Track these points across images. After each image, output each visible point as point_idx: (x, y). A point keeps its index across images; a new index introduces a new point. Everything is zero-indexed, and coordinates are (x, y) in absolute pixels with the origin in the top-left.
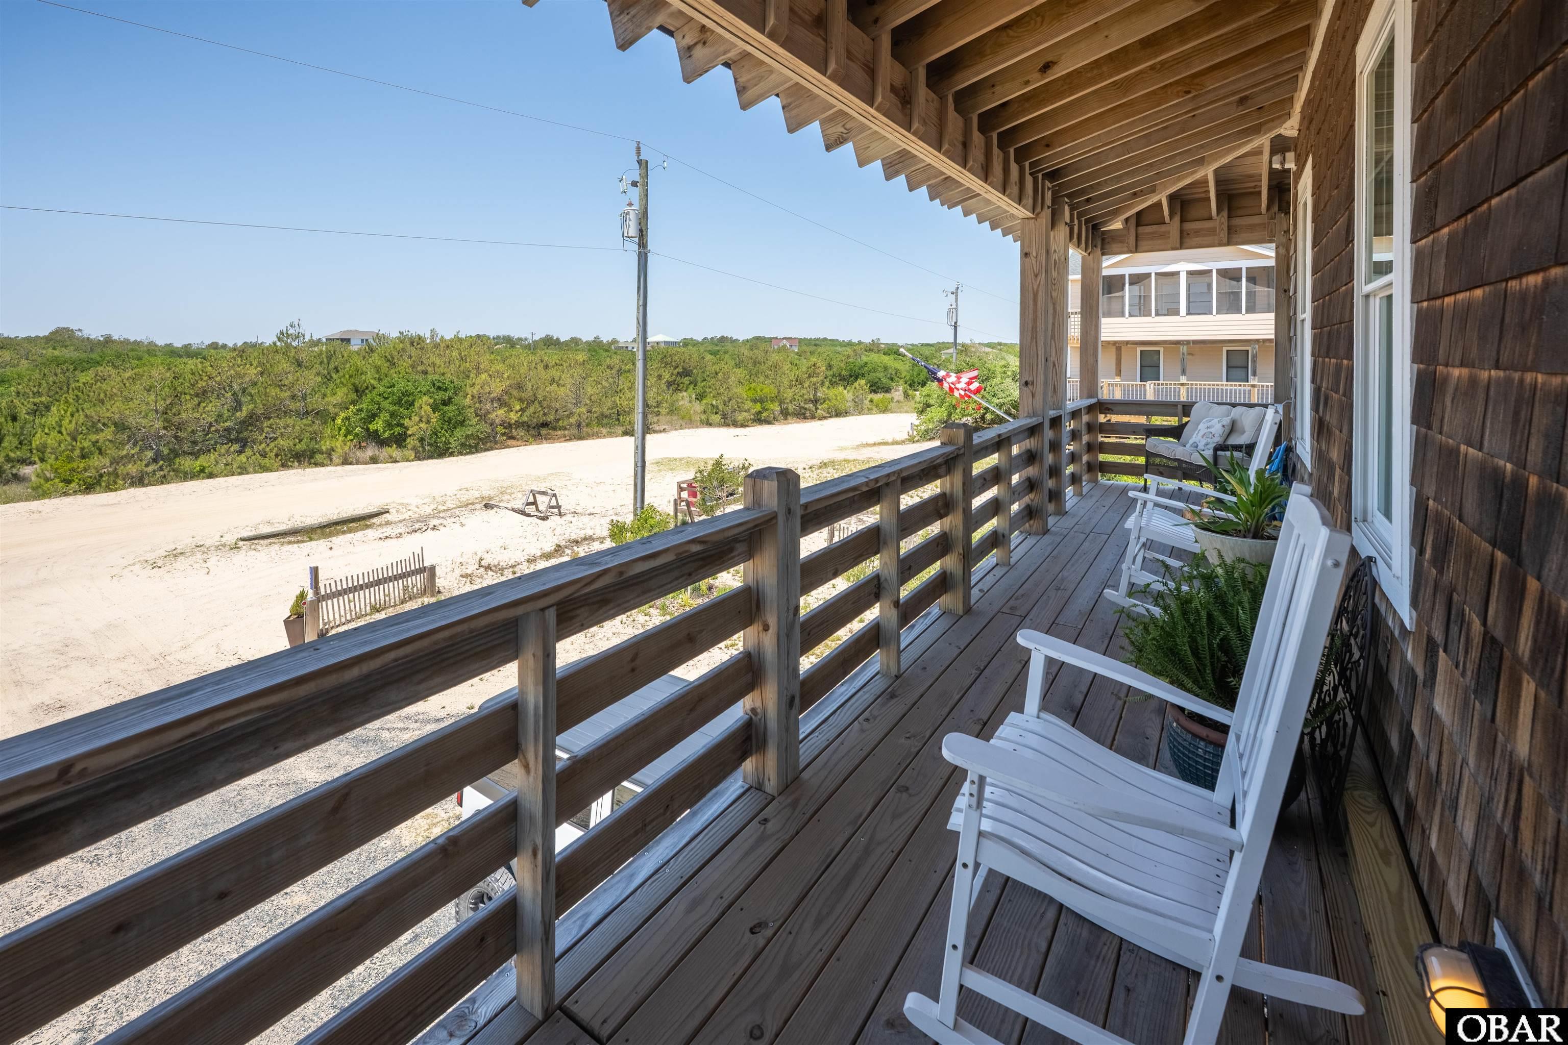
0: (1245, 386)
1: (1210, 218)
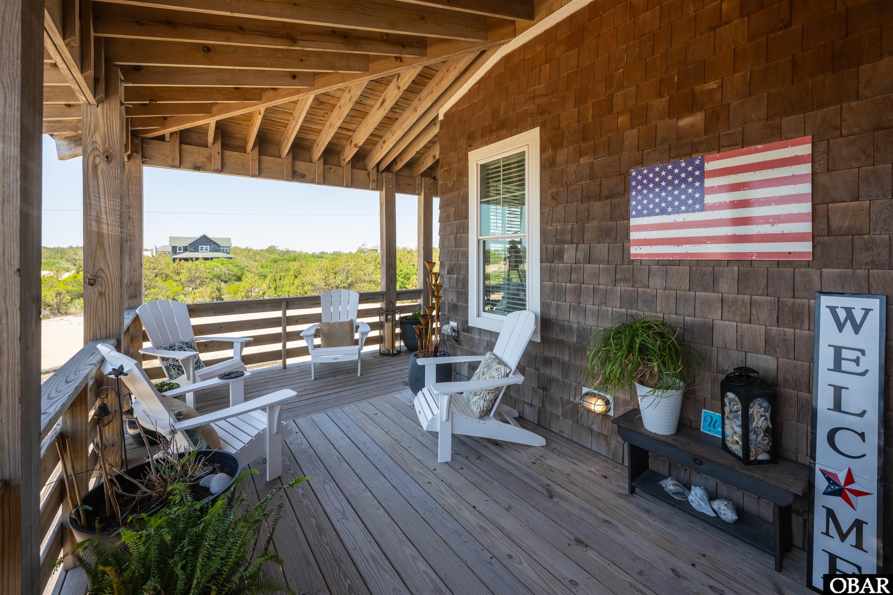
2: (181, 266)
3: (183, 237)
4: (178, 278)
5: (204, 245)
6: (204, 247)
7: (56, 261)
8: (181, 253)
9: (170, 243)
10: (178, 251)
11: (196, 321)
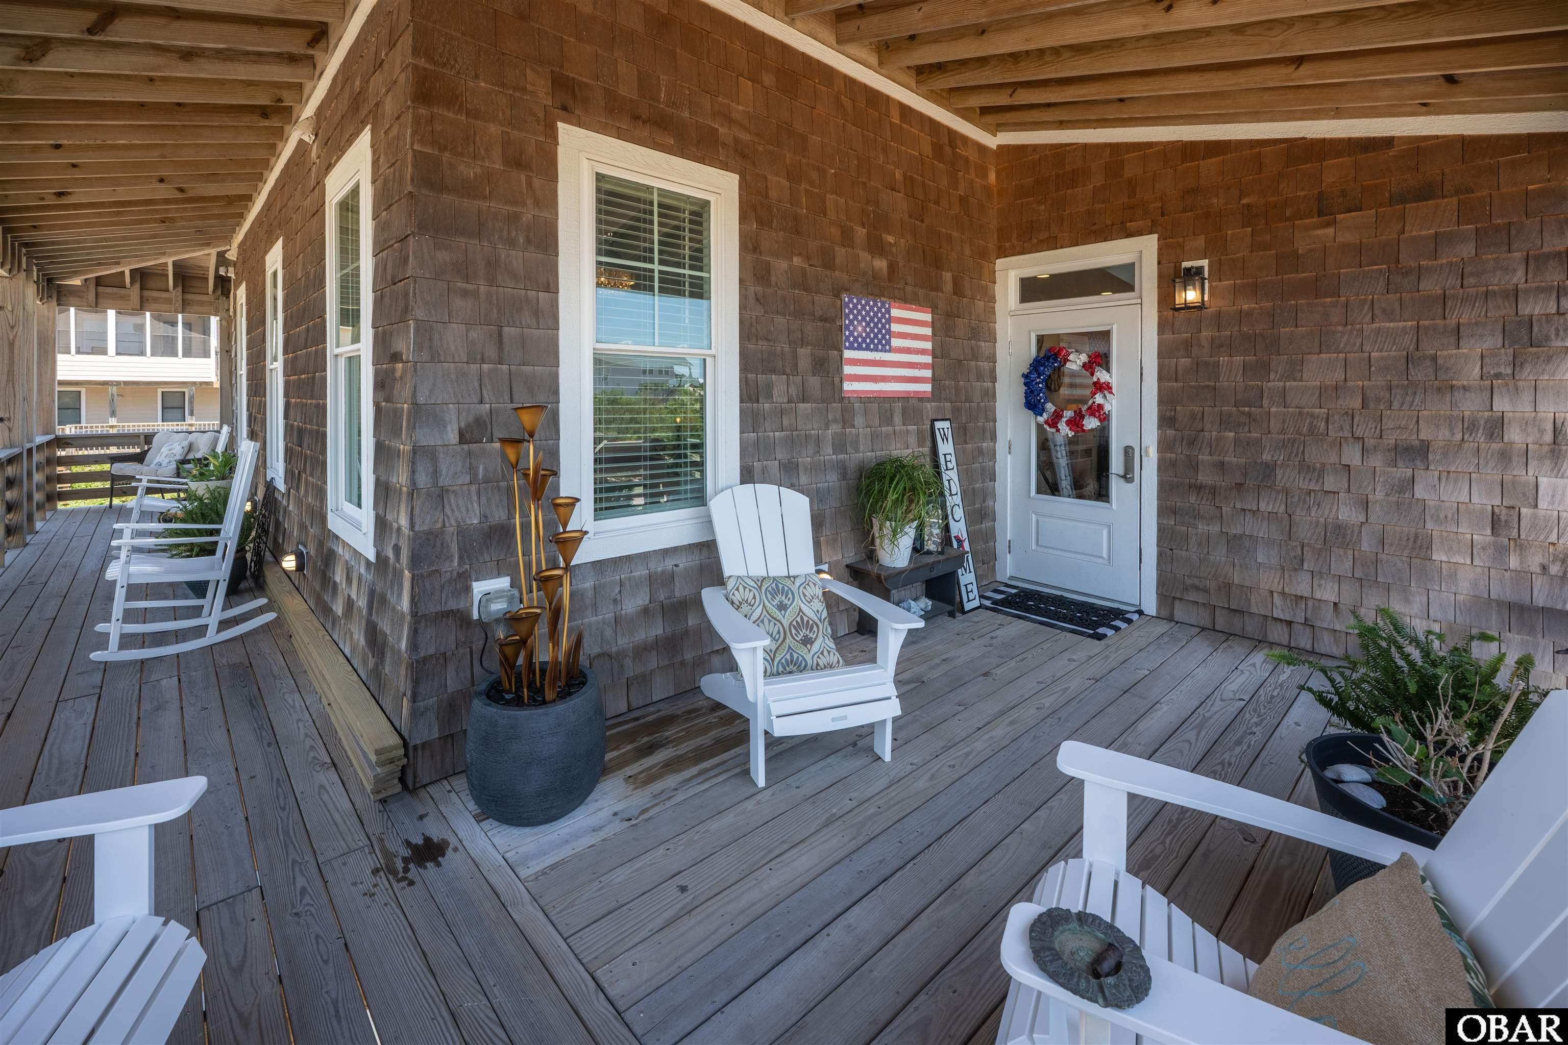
0: (182, 425)
1: (168, 291)
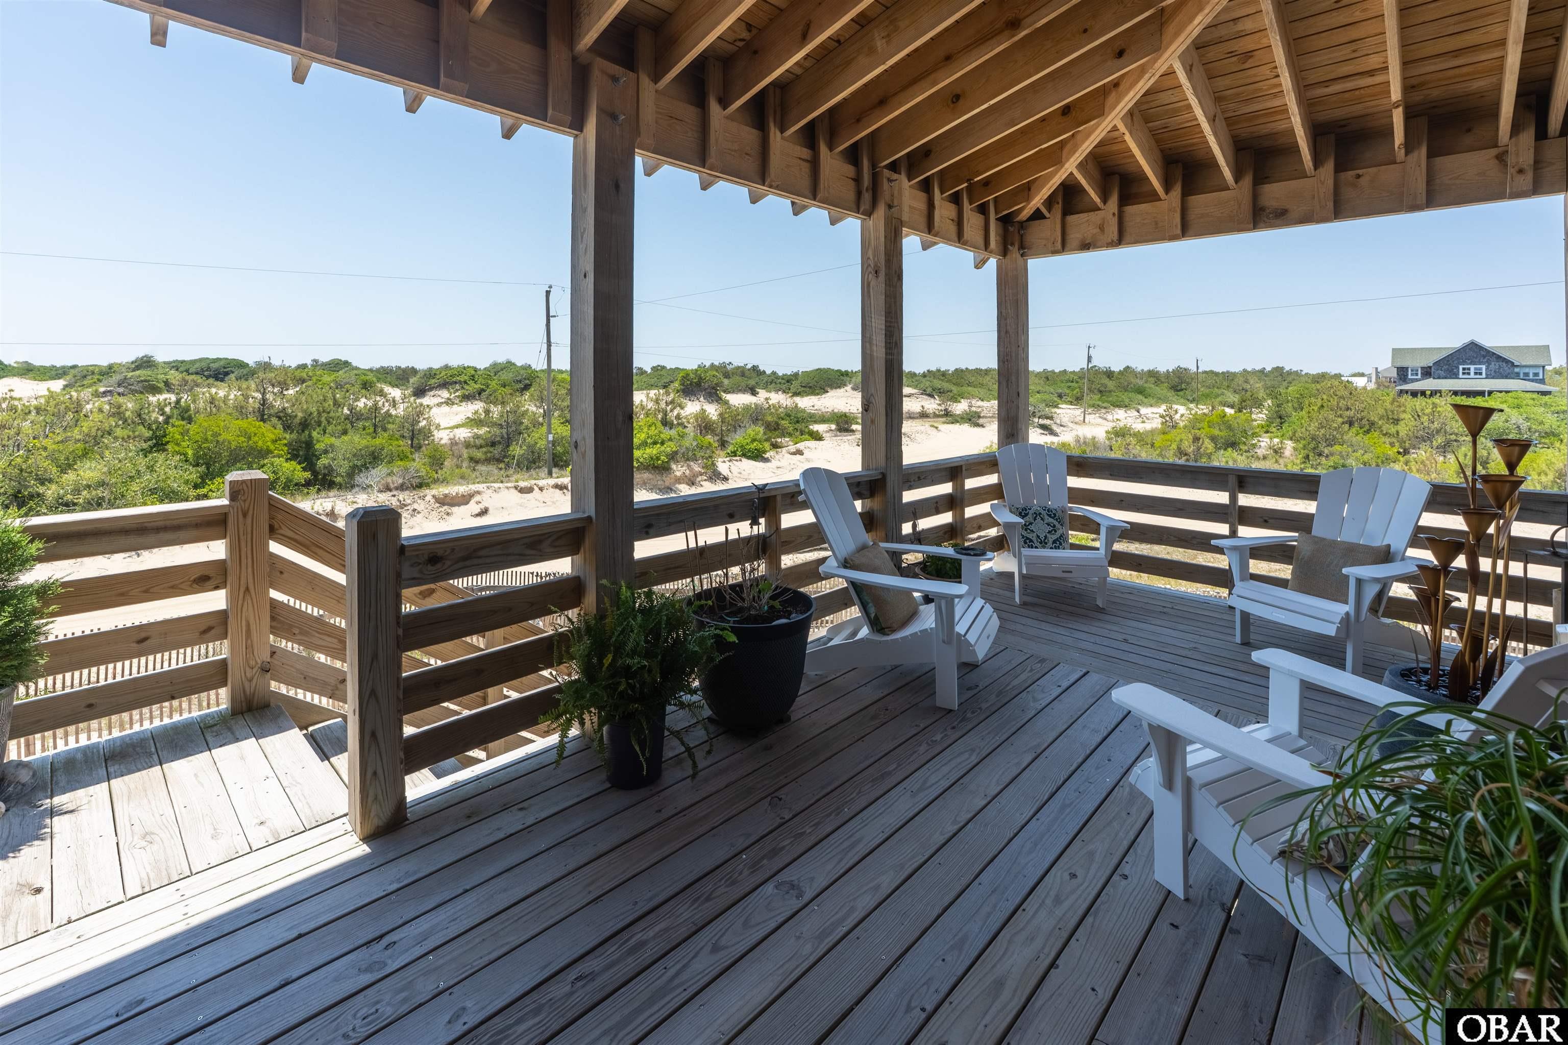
2: (1400, 406)
3: (1422, 349)
4: (1393, 430)
5: (1472, 363)
6: (1472, 367)
7: (1220, 392)
8: (1417, 380)
9: (1393, 362)
10: (1410, 377)
11: (1074, 482)
